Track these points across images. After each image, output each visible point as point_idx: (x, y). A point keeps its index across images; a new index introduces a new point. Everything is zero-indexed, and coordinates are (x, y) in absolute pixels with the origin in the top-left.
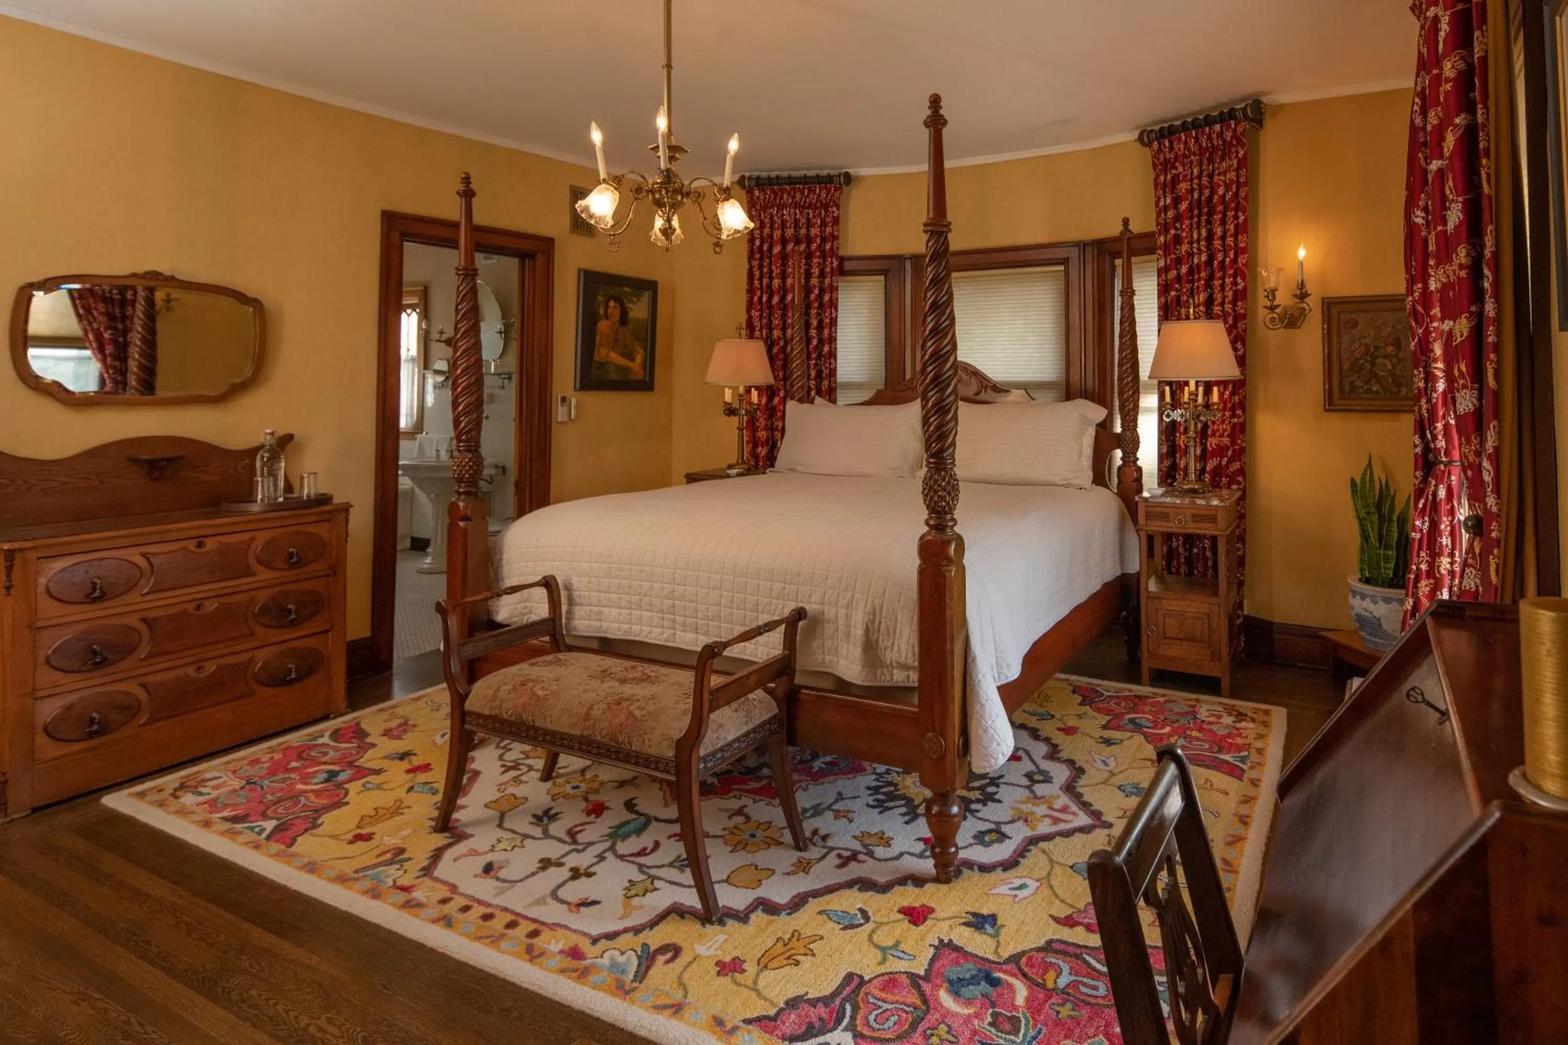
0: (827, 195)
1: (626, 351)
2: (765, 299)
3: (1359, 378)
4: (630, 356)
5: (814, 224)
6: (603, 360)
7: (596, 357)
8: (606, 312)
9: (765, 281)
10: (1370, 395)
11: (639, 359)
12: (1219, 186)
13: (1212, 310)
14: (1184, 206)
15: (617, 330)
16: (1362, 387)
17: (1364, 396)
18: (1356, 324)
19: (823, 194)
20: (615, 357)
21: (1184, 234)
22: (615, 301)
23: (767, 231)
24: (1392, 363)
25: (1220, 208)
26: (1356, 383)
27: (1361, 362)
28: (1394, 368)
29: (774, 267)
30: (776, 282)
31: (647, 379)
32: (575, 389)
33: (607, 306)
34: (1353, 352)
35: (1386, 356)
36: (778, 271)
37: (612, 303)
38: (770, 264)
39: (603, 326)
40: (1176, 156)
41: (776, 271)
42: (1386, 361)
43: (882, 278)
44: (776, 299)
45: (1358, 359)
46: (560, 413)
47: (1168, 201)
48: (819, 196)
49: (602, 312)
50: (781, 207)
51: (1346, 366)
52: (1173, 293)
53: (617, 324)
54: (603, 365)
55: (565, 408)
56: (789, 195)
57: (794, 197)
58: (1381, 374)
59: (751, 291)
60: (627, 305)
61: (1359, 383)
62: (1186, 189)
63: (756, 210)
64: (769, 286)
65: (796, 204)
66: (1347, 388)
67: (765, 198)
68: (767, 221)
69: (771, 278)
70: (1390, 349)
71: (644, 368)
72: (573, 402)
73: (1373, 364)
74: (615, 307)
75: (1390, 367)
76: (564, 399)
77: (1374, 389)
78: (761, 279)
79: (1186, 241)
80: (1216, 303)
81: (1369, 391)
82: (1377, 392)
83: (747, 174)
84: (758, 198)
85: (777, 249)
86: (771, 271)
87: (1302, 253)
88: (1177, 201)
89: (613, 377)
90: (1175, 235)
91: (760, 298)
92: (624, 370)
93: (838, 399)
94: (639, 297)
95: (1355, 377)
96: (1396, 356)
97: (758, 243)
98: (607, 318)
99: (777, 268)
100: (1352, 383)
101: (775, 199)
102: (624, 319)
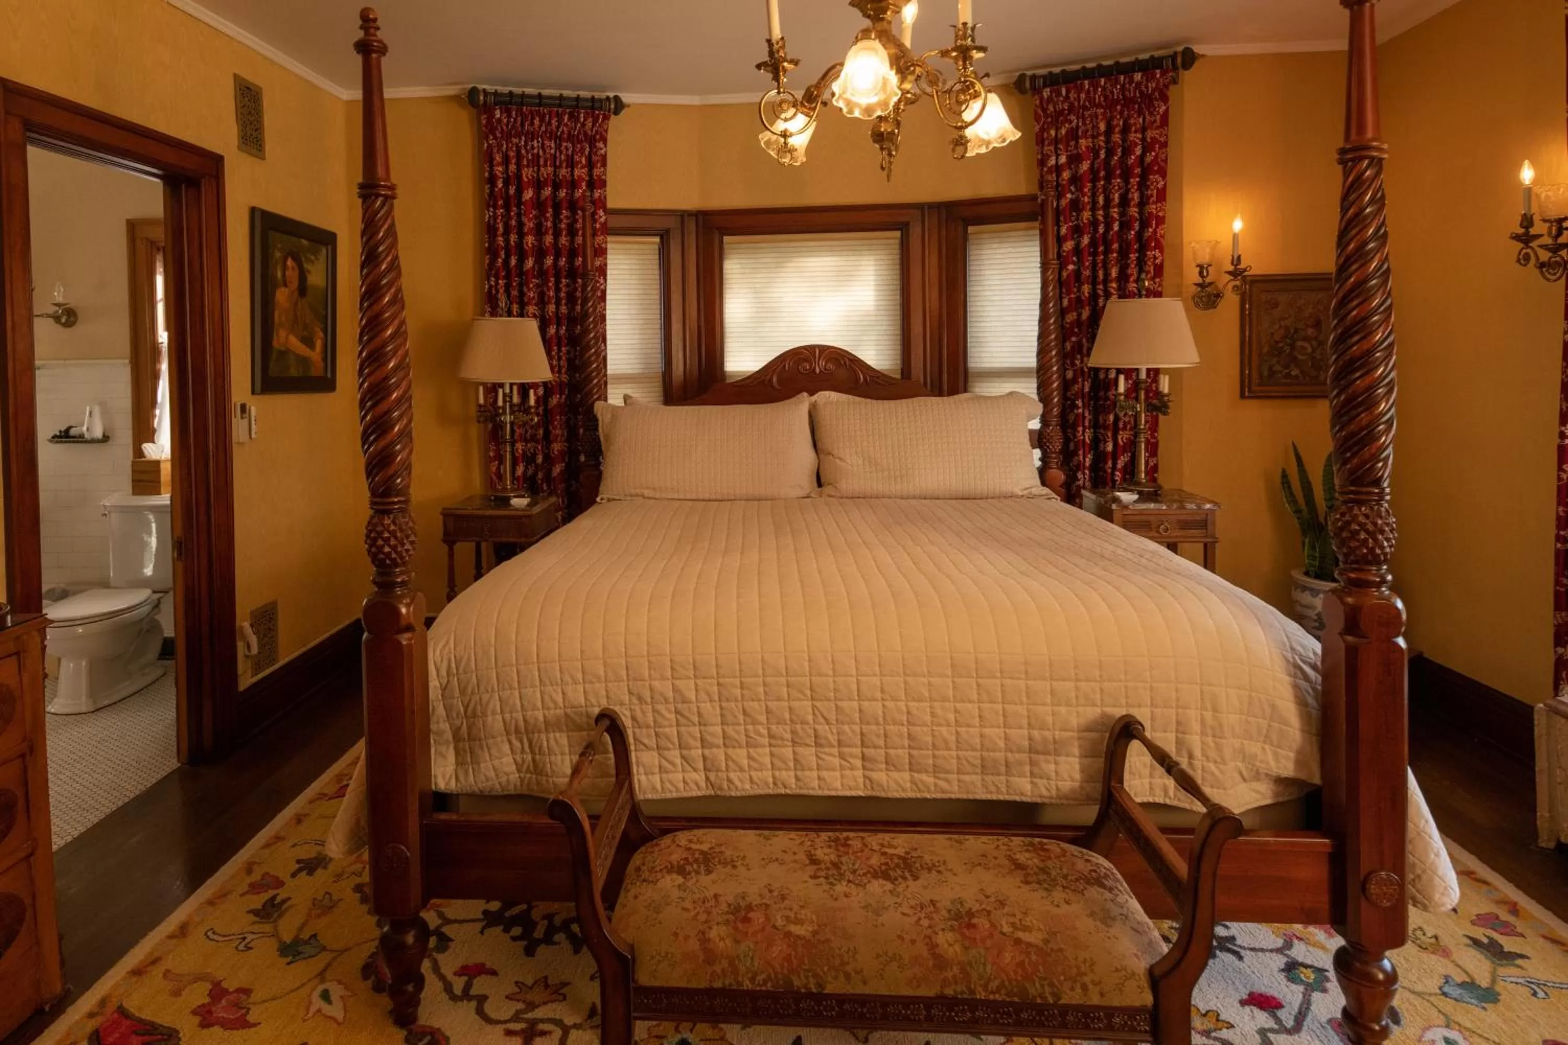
0: (593, 126)
1: (306, 333)
2: (513, 262)
3: (1278, 362)
4: (308, 341)
5: (578, 163)
6: (283, 349)
7: (275, 344)
8: (284, 275)
9: (513, 238)
10: (1289, 381)
11: (319, 344)
12: (1136, 145)
13: (1126, 287)
14: (1085, 166)
15: (296, 304)
16: (1281, 372)
17: (1284, 381)
18: (1276, 305)
19: (589, 124)
20: (295, 344)
21: (1086, 199)
22: (294, 259)
23: (513, 167)
24: (1312, 346)
25: (1138, 171)
26: (1274, 369)
27: (1281, 345)
28: (1314, 350)
29: (525, 220)
30: (530, 240)
31: (329, 375)
32: (253, 393)
33: (285, 268)
34: (1272, 334)
35: (1305, 339)
36: (531, 225)
37: (290, 262)
38: (519, 215)
39: (282, 296)
40: (1071, 107)
41: (529, 224)
42: (1306, 345)
43: (657, 239)
44: (530, 263)
45: (1277, 342)
46: (239, 428)
47: (1063, 159)
48: (583, 125)
49: (279, 274)
50: (532, 136)
51: (1265, 350)
52: (1071, 267)
53: (296, 294)
54: (284, 354)
55: (246, 421)
56: (542, 120)
57: (550, 123)
58: (1300, 357)
59: (492, 252)
60: (305, 265)
61: (1277, 368)
62: (1087, 147)
63: (495, 138)
64: (520, 245)
65: (551, 133)
66: (1266, 373)
67: (508, 122)
68: (512, 154)
69: (521, 235)
70: (1310, 331)
71: (325, 359)
72: (253, 409)
73: (1293, 347)
74: (293, 268)
75: (1309, 350)
76: (243, 408)
77: (1293, 373)
78: (506, 233)
79: (1088, 207)
80: (1131, 279)
81: (1288, 376)
82: (1297, 377)
83: (481, 87)
84: (499, 121)
85: (528, 194)
86: (521, 225)
87: (1238, 225)
88: (1075, 159)
89: (293, 372)
90: (1071, 199)
91: (506, 262)
92: (304, 362)
93: (609, 396)
94: (316, 253)
95: (1274, 360)
96: (1316, 338)
97: (500, 184)
98: (285, 285)
99: (530, 220)
100: (1270, 368)
101: (522, 125)
102: (303, 289)
